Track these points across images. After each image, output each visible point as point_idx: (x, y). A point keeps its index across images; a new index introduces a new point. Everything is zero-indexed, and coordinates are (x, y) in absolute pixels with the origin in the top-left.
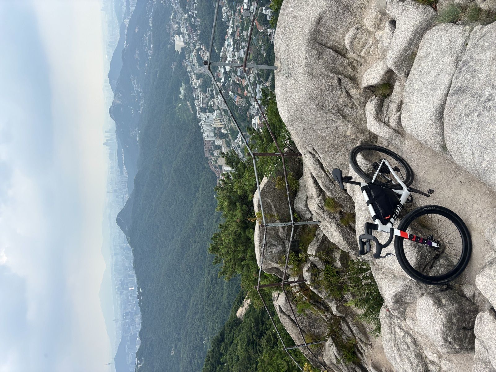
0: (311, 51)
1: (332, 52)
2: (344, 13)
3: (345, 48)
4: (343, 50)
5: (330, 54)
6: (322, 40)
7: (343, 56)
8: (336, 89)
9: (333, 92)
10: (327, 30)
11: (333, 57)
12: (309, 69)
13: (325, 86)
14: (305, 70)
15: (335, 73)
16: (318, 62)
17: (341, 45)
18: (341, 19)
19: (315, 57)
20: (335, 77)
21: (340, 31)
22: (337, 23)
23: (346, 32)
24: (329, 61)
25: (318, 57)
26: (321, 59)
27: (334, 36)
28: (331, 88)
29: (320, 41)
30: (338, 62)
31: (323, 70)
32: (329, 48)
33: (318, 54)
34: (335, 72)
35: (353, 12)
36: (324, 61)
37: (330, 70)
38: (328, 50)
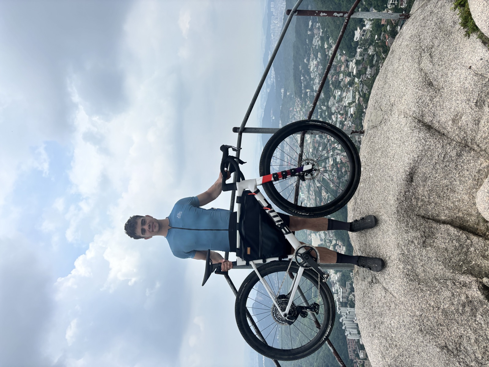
0: (407, 232)
1: (452, 230)
2: (459, 155)
3: (481, 221)
4: (478, 225)
5: (449, 234)
6: (426, 210)
7: (480, 236)
8: (481, 310)
9: (475, 316)
10: (431, 191)
11: (458, 240)
12: (409, 267)
13: (453, 304)
14: (399, 269)
15: (472, 274)
16: (424, 252)
17: (470, 215)
18: (456, 166)
19: (416, 242)
20: (474, 283)
21: (460, 188)
22: (450, 176)
23: (476, 189)
24: (451, 248)
25: (424, 242)
26: (431, 246)
27: (449, 199)
28: (467, 309)
29: (422, 213)
30: (472, 249)
31: (439, 269)
32: (444, 222)
33: (422, 237)
34: (470, 272)
35: (481, 150)
36: (438, 249)
37: (457, 268)
38: (443, 227)
